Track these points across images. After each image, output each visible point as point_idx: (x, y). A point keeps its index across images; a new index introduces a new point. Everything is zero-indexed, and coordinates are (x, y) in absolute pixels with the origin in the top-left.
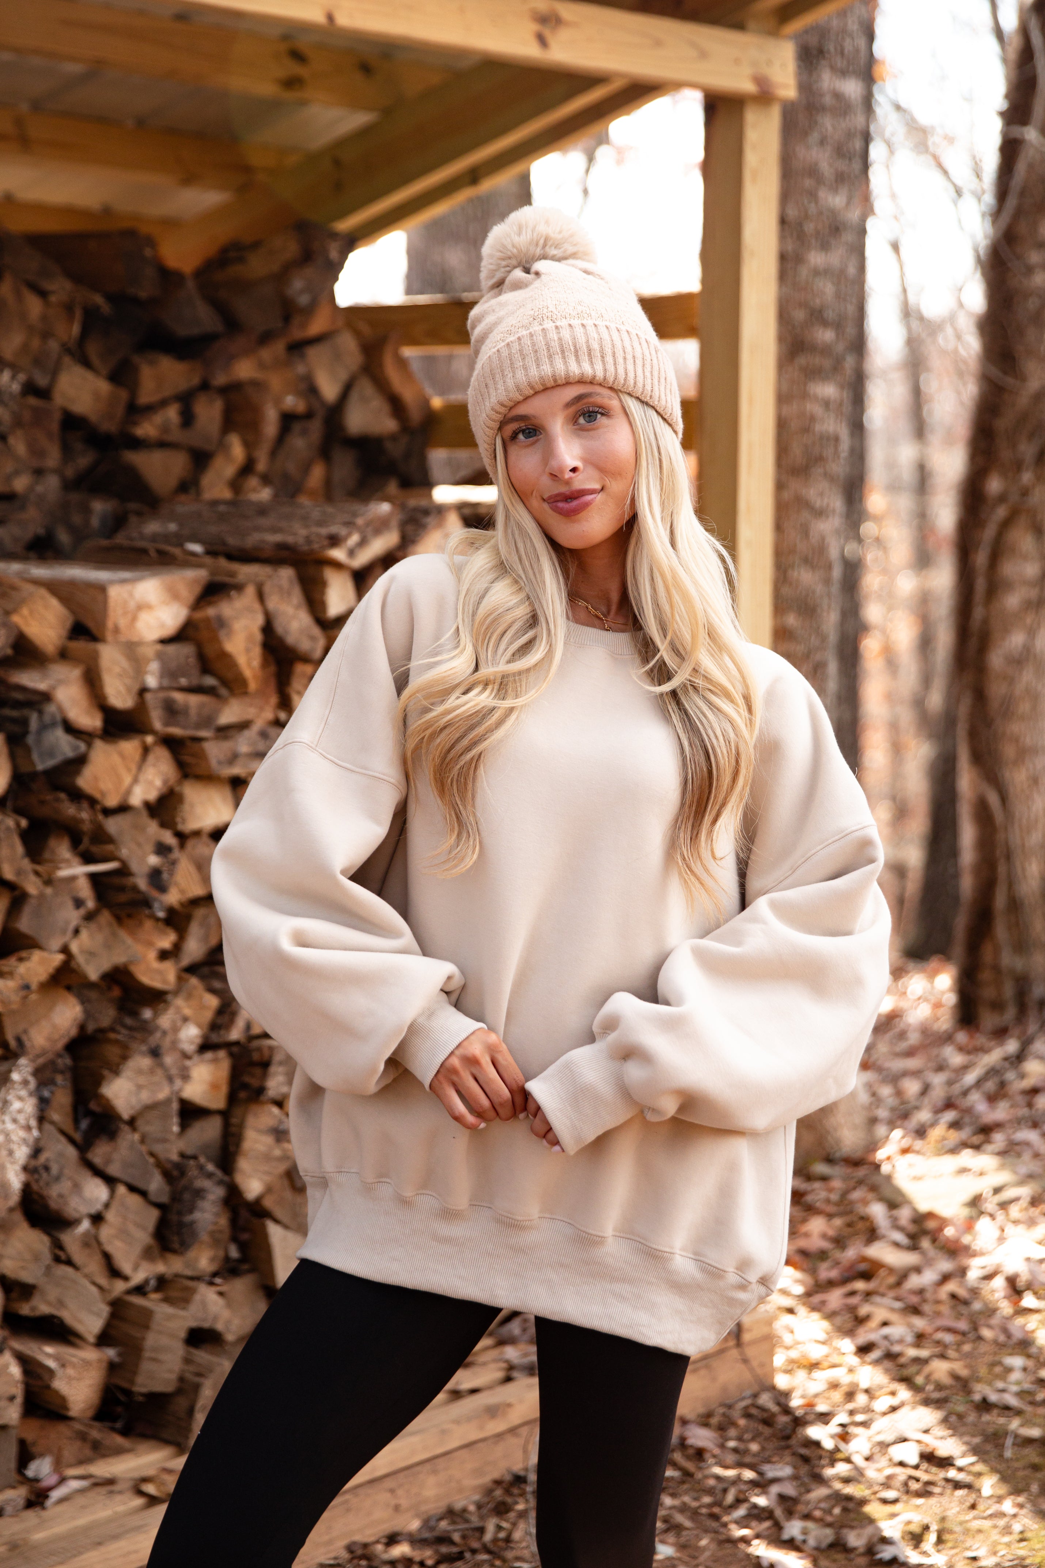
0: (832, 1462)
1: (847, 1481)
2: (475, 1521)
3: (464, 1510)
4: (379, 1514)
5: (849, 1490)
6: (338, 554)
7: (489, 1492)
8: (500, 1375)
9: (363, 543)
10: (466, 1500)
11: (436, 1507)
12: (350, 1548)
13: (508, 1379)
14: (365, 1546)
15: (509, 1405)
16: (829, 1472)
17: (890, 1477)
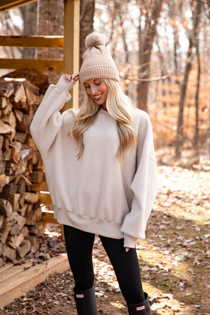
0: (98, 276)
1: (102, 279)
2: (36, 293)
3: (33, 291)
4: (20, 292)
5: (103, 281)
6: (5, 94)
7: (36, 287)
8: (32, 264)
9: (9, 92)
10: (33, 289)
11: (28, 291)
12: (15, 300)
13: (34, 265)
14: (18, 299)
15: (39, 270)
16: (98, 278)
17: (110, 278)
